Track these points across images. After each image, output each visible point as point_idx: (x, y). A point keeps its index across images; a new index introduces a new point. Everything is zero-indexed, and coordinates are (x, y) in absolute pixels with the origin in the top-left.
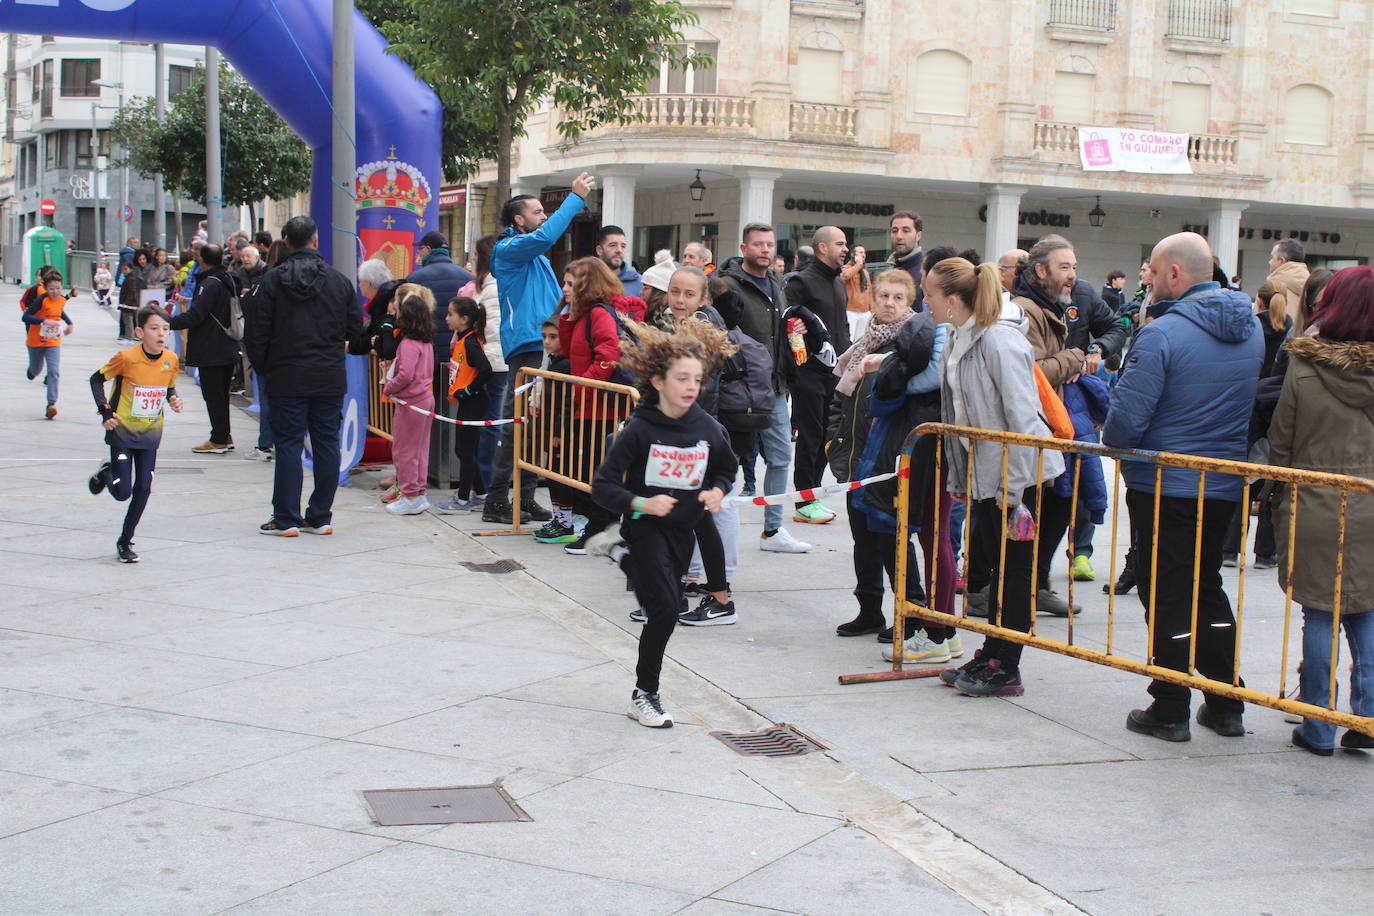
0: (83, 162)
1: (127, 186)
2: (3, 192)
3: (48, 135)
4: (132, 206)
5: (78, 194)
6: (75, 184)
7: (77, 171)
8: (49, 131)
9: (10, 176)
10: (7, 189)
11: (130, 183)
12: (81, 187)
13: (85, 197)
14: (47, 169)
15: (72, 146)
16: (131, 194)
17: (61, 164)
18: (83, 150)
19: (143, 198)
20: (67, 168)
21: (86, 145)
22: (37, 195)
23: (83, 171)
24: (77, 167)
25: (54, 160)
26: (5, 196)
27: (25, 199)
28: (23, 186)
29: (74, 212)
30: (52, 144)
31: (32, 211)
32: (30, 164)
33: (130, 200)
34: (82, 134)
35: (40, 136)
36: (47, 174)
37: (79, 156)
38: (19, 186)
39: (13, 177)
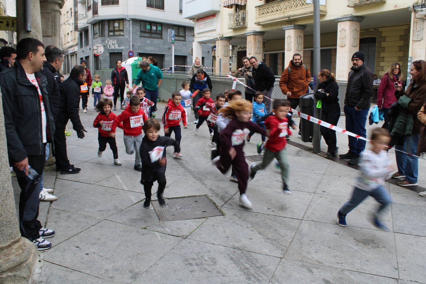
0: (111, 34)
1: (131, 43)
2: (72, 50)
3: (94, 24)
4: (133, 51)
5: (110, 47)
6: (108, 43)
7: (109, 37)
8: (95, 22)
9: (75, 44)
10: (74, 49)
11: (132, 42)
12: (111, 44)
13: (113, 48)
14: (94, 38)
15: (106, 27)
16: (133, 46)
17: (102, 35)
18: (111, 29)
19: (137, 48)
20: (104, 36)
21: (112, 26)
22: (90, 49)
23: (111, 37)
24: (109, 36)
25: (98, 34)
26: (73, 51)
27: (83, 51)
28: (81, 46)
29: (108, 55)
30: (97, 28)
31: (87, 55)
32: (85, 38)
33: (132, 49)
34: (111, 21)
35: (90, 25)
36: (94, 40)
37: (109, 31)
38: (79, 47)
39: (77, 44)
